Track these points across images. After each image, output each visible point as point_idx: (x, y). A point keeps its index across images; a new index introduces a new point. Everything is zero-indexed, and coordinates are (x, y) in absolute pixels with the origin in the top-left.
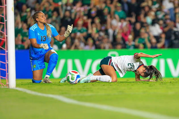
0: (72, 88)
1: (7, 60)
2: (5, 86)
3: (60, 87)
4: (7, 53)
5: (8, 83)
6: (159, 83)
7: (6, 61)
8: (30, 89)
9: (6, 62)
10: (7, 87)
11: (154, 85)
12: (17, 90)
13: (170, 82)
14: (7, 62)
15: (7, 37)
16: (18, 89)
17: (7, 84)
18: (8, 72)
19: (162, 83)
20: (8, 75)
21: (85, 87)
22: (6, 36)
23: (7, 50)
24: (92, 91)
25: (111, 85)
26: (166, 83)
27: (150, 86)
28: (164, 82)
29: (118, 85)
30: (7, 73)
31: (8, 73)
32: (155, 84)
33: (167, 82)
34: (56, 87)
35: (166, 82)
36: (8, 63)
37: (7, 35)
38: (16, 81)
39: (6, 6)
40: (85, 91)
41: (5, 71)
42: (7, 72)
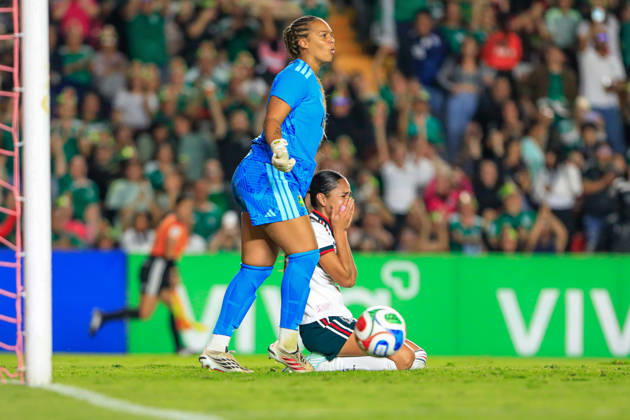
0: (252, 390)
1: (22, 284)
2: (14, 378)
3: (210, 386)
4: (22, 260)
5: (22, 369)
6: (563, 377)
7: (19, 288)
8: (100, 391)
9: (19, 294)
10: (21, 382)
11: (546, 382)
12: (56, 395)
13: (603, 375)
14: (23, 291)
15: (22, 204)
16: (59, 388)
17: (20, 372)
18: (23, 329)
19: (573, 375)
20: (24, 338)
21: (298, 387)
22: (18, 198)
23: (22, 249)
24: (322, 400)
25: (391, 382)
26: (586, 377)
27: (529, 386)
28: (580, 375)
29: (416, 382)
30: (19, 333)
31: (24, 333)
32: (547, 379)
33: (589, 375)
34: (195, 386)
35: (588, 371)
36: (24, 294)
37: (22, 193)
38: (53, 360)
39: (21, 94)
40: (298, 399)
41: (14, 326)
42: (19, 327)
